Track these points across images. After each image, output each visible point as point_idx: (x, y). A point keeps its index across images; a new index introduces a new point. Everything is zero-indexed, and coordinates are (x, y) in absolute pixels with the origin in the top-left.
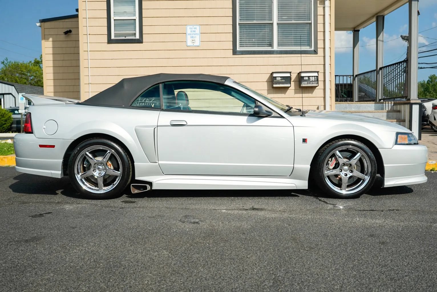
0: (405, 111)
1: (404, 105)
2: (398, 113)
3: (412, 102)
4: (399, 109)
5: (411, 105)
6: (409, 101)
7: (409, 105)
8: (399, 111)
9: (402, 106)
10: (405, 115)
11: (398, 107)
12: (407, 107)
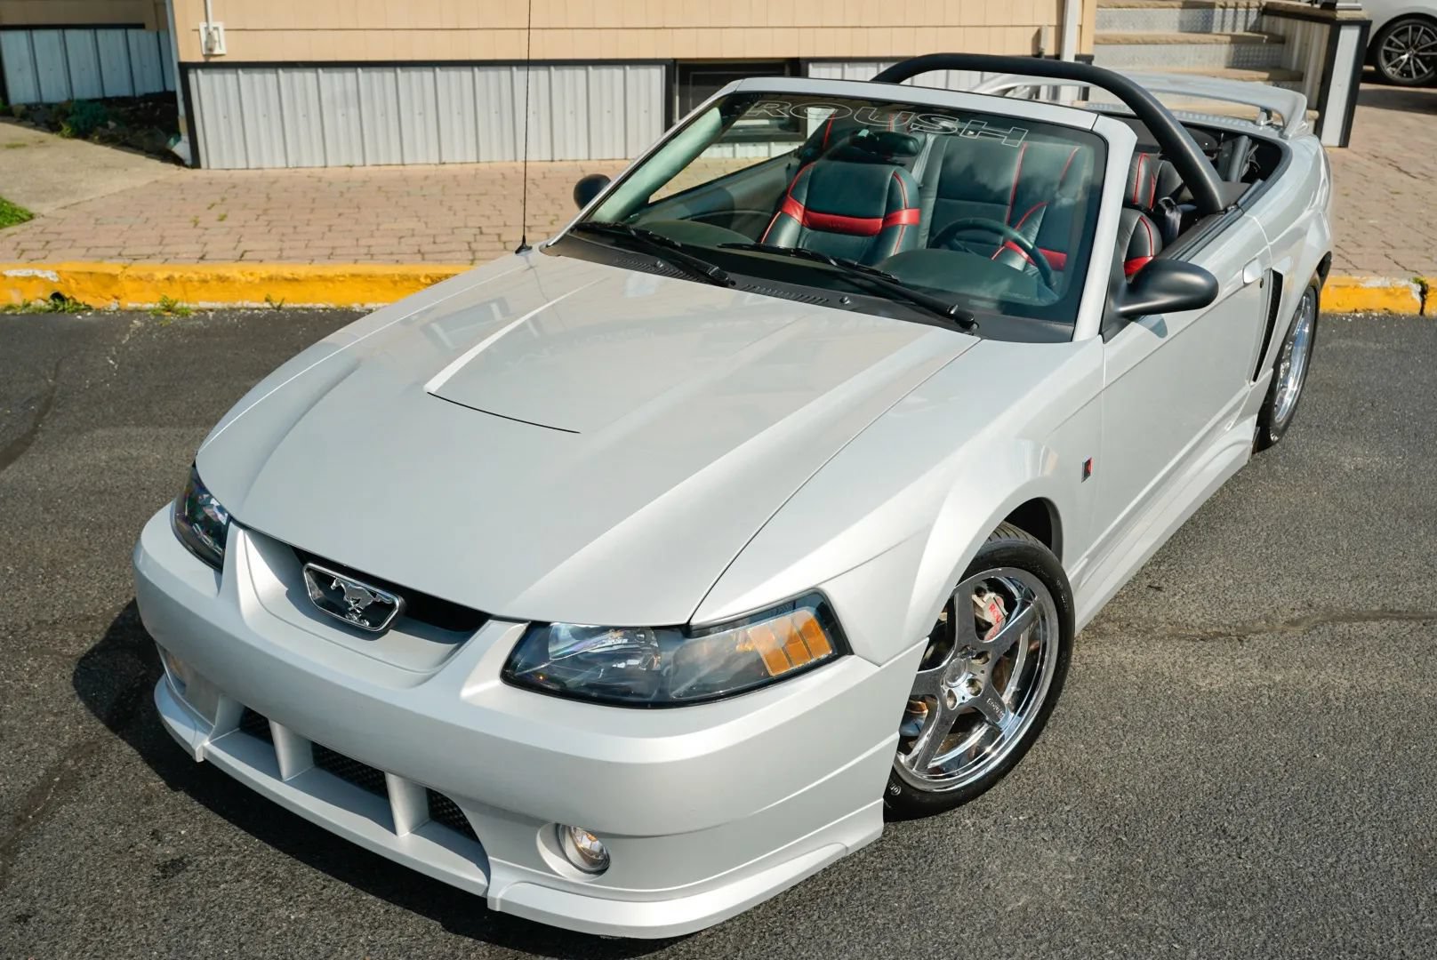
0: (1305, 45)
1: (1307, 23)
2: (1277, 47)
3: (1341, 15)
4: (1281, 32)
5: (1336, 26)
6: (1327, 13)
7: (1326, 28)
8: (1282, 40)
9: (1299, 24)
10: (1303, 57)
11: (1281, 25)
12: (1320, 32)
